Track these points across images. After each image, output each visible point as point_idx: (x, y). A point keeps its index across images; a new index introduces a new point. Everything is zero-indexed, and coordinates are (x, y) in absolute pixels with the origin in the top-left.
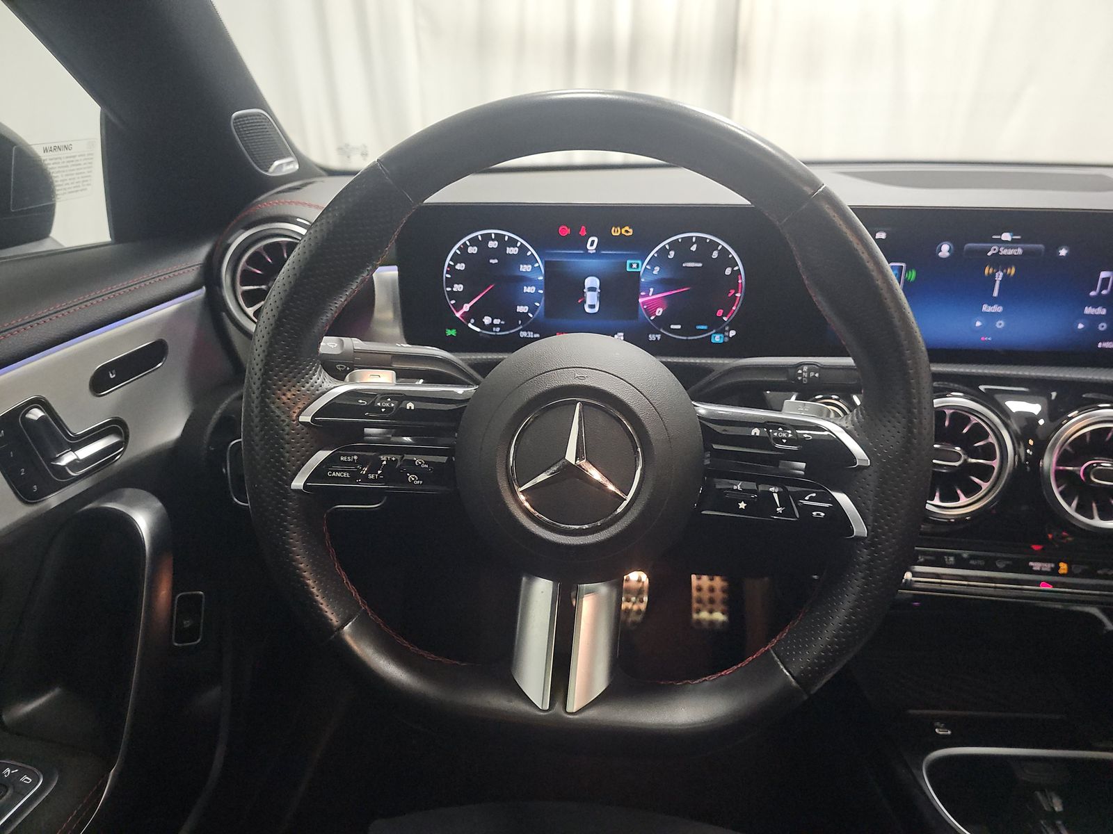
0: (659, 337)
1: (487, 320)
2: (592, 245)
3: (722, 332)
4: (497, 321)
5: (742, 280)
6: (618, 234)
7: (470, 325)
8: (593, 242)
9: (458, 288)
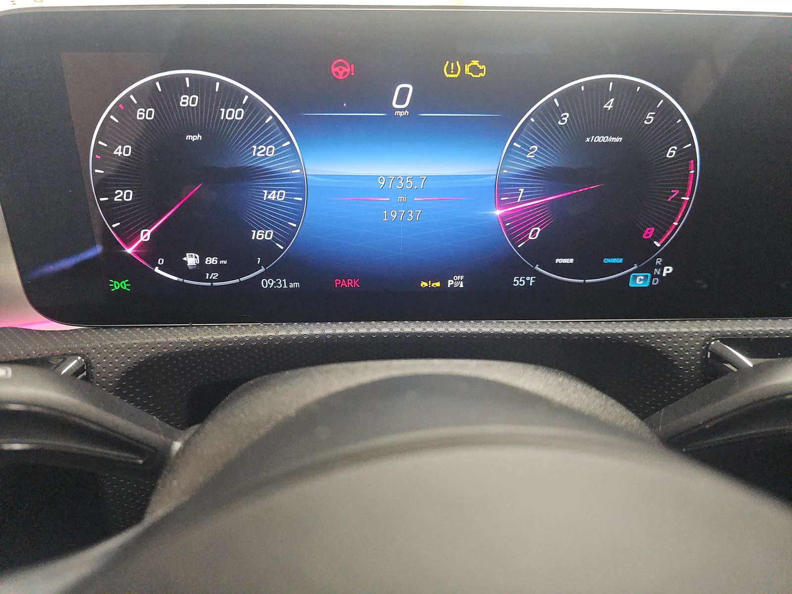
0: (531, 280)
1: (192, 260)
2: (401, 100)
3: (649, 268)
4: (211, 261)
5: (696, 171)
6: (456, 76)
7: (157, 270)
8: (404, 92)
9: (124, 195)
